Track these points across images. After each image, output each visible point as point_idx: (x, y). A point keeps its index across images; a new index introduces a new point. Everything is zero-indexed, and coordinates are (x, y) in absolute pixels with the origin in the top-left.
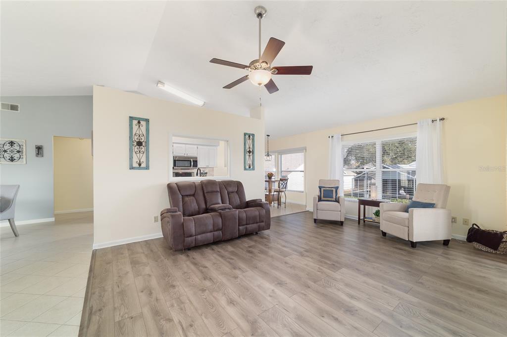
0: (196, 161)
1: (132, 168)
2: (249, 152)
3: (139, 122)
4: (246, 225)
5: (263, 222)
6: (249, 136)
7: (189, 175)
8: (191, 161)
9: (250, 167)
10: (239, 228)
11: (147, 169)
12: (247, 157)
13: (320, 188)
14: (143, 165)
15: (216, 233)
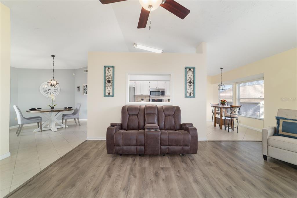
0: (164, 92)
1: (105, 96)
2: (190, 82)
3: (109, 69)
4: (169, 145)
5: (187, 146)
6: (190, 69)
7: (160, 100)
8: (160, 91)
9: (190, 95)
10: (161, 147)
11: (113, 97)
12: (188, 87)
13: (278, 119)
14: (111, 94)
15: (139, 147)
